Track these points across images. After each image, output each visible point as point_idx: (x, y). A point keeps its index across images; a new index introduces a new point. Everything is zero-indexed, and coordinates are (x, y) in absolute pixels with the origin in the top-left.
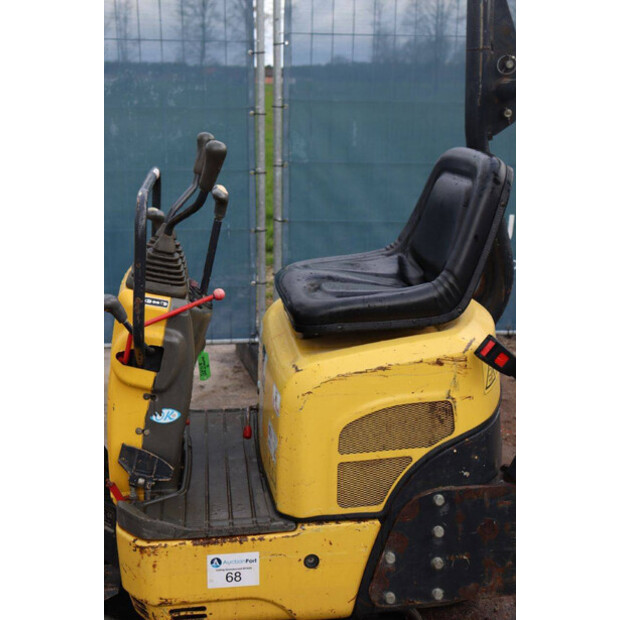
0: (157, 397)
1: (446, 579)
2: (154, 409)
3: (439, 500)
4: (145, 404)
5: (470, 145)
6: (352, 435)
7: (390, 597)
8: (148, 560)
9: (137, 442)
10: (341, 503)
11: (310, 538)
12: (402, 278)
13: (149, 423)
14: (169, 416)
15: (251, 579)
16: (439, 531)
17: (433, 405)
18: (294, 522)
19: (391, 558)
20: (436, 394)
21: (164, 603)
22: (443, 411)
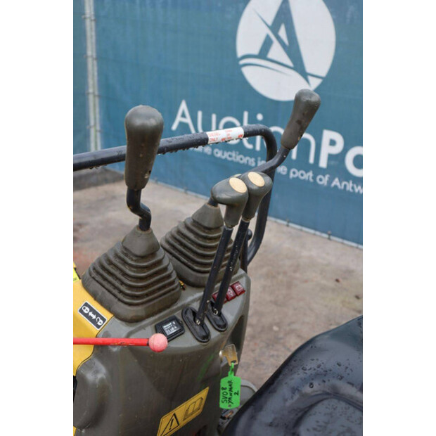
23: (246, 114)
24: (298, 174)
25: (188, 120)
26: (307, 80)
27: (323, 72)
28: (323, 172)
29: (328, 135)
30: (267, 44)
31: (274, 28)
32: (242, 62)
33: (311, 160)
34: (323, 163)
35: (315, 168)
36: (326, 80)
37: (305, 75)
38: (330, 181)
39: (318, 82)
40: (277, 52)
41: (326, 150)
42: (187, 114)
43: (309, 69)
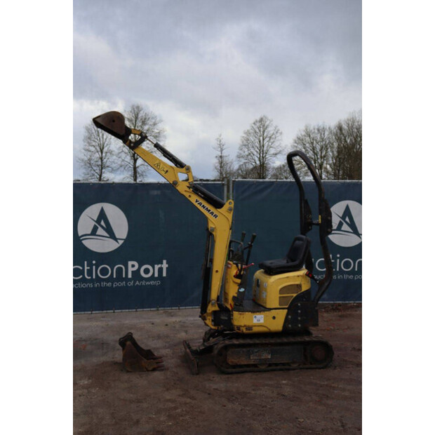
0: (240, 285)
1: (302, 322)
3: (299, 304)
4: (238, 287)
5: (302, 234)
6: (282, 291)
7: (290, 326)
8: (242, 316)
9: (236, 295)
10: (280, 304)
11: (274, 313)
12: (287, 262)
13: (238, 291)
14: (242, 290)
15: (262, 321)
16: (299, 311)
17: (297, 285)
18: (270, 309)
19: (290, 317)
20: (298, 283)
21: (245, 326)
22: (299, 286)
23: (86, 262)
24: (122, 284)
27: (124, 237)
28: (130, 280)
29: (130, 263)
30: (95, 229)
31: (98, 221)
32: (81, 238)
33: (124, 276)
34: (130, 276)
35: (127, 279)
36: (125, 240)
37: (116, 239)
38: (134, 283)
39: (122, 241)
40: (100, 231)
41: (130, 269)
43: (117, 237)
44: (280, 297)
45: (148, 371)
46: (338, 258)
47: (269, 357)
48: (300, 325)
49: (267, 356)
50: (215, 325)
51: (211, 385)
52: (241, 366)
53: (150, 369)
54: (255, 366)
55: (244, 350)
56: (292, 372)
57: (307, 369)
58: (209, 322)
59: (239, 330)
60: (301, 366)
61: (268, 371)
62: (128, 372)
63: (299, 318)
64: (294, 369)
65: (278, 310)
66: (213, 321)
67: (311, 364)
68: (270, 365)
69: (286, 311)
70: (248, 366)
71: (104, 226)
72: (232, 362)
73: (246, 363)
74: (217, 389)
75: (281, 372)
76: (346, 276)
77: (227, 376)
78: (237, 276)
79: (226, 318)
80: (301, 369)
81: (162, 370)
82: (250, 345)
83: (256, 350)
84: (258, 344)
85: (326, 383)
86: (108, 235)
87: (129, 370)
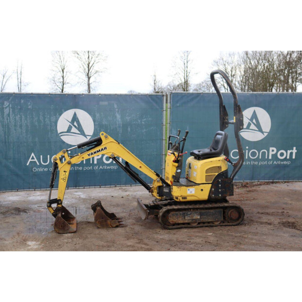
0: (178, 168)
1: (222, 193)
2: (177, 170)
3: (220, 180)
5: (221, 130)
6: (207, 171)
7: (213, 196)
8: (179, 189)
9: (175, 175)
10: (206, 181)
11: (202, 186)
12: (211, 150)
13: (176, 172)
14: (179, 171)
15: (193, 192)
16: (220, 185)
17: (218, 167)
18: (199, 184)
19: (213, 189)
20: (219, 165)
21: (181, 196)
22: (220, 168)
24: (90, 168)
25: (36, 160)
26: (86, 137)
27: (91, 134)
28: (96, 165)
32: (60, 135)
33: (91, 162)
34: (95, 162)
35: (93, 164)
36: (92, 136)
38: (99, 167)
39: (90, 137)
40: (74, 130)
41: (96, 158)
42: (34, 157)
43: (86, 134)
44: (206, 176)
45: (113, 227)
46: (247, 149)
47: (199, 217)
48: (220, 195)
49: (197, 217)
50: (159, 196)
51: (158, 236)
52: (178, 224)
53: (114, 226)
54: (188, 224)
55: (181, 213)
56: (215, 228)
57: (225, 226)
58: (155, 194)
59: (177, 199)
60: (221, 224)
61: (198, 227)
62: (98, 228)
63: (220, 190)
64: (216, 226)
65: (204, 185)
66: (158, 193)
67: (228, 222)
68: (199, 223)
69: (210, 185)
70: (183, 224)
71: (77, 125)
72: (172, 221)
73: (182, 222)
74: (163, 239)
75: (207, 228)
76: (252, 163)
77: (169, 231)
78: (175, 161)
79: (168, 191)
80: (221, 226)
81: (123, 227)
82: (185, 209)
83: (189, 213)
84: (190, 209)
85: (239, 235)
86: (79, 133)
87: (100, 227)
